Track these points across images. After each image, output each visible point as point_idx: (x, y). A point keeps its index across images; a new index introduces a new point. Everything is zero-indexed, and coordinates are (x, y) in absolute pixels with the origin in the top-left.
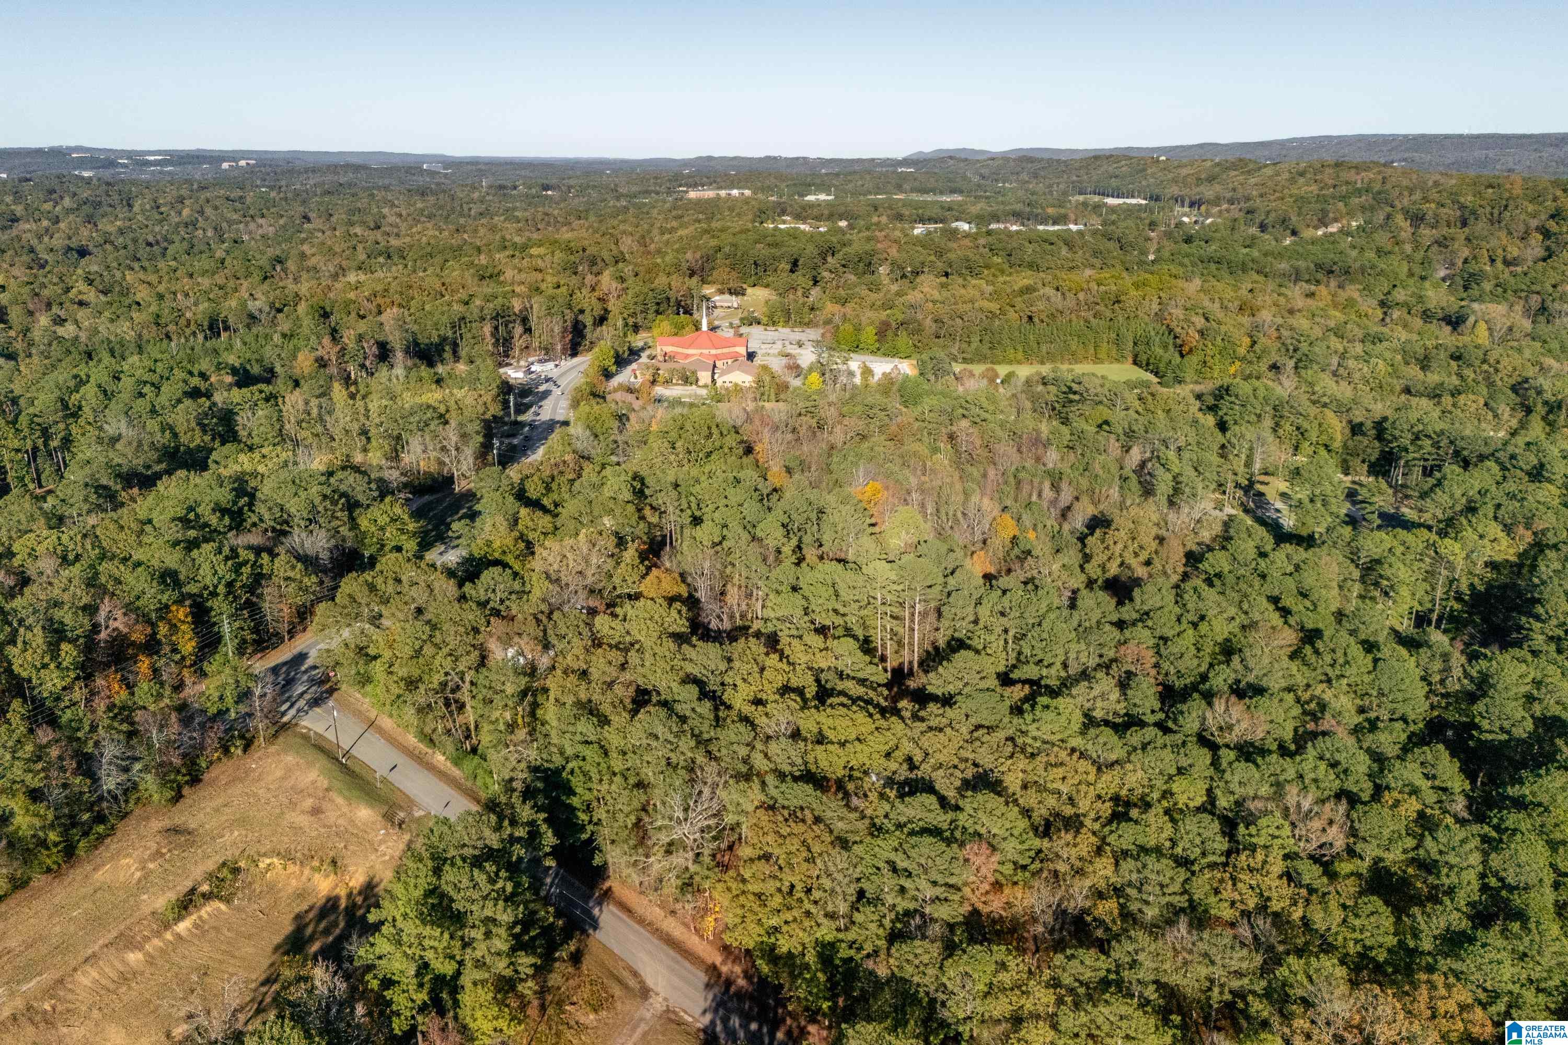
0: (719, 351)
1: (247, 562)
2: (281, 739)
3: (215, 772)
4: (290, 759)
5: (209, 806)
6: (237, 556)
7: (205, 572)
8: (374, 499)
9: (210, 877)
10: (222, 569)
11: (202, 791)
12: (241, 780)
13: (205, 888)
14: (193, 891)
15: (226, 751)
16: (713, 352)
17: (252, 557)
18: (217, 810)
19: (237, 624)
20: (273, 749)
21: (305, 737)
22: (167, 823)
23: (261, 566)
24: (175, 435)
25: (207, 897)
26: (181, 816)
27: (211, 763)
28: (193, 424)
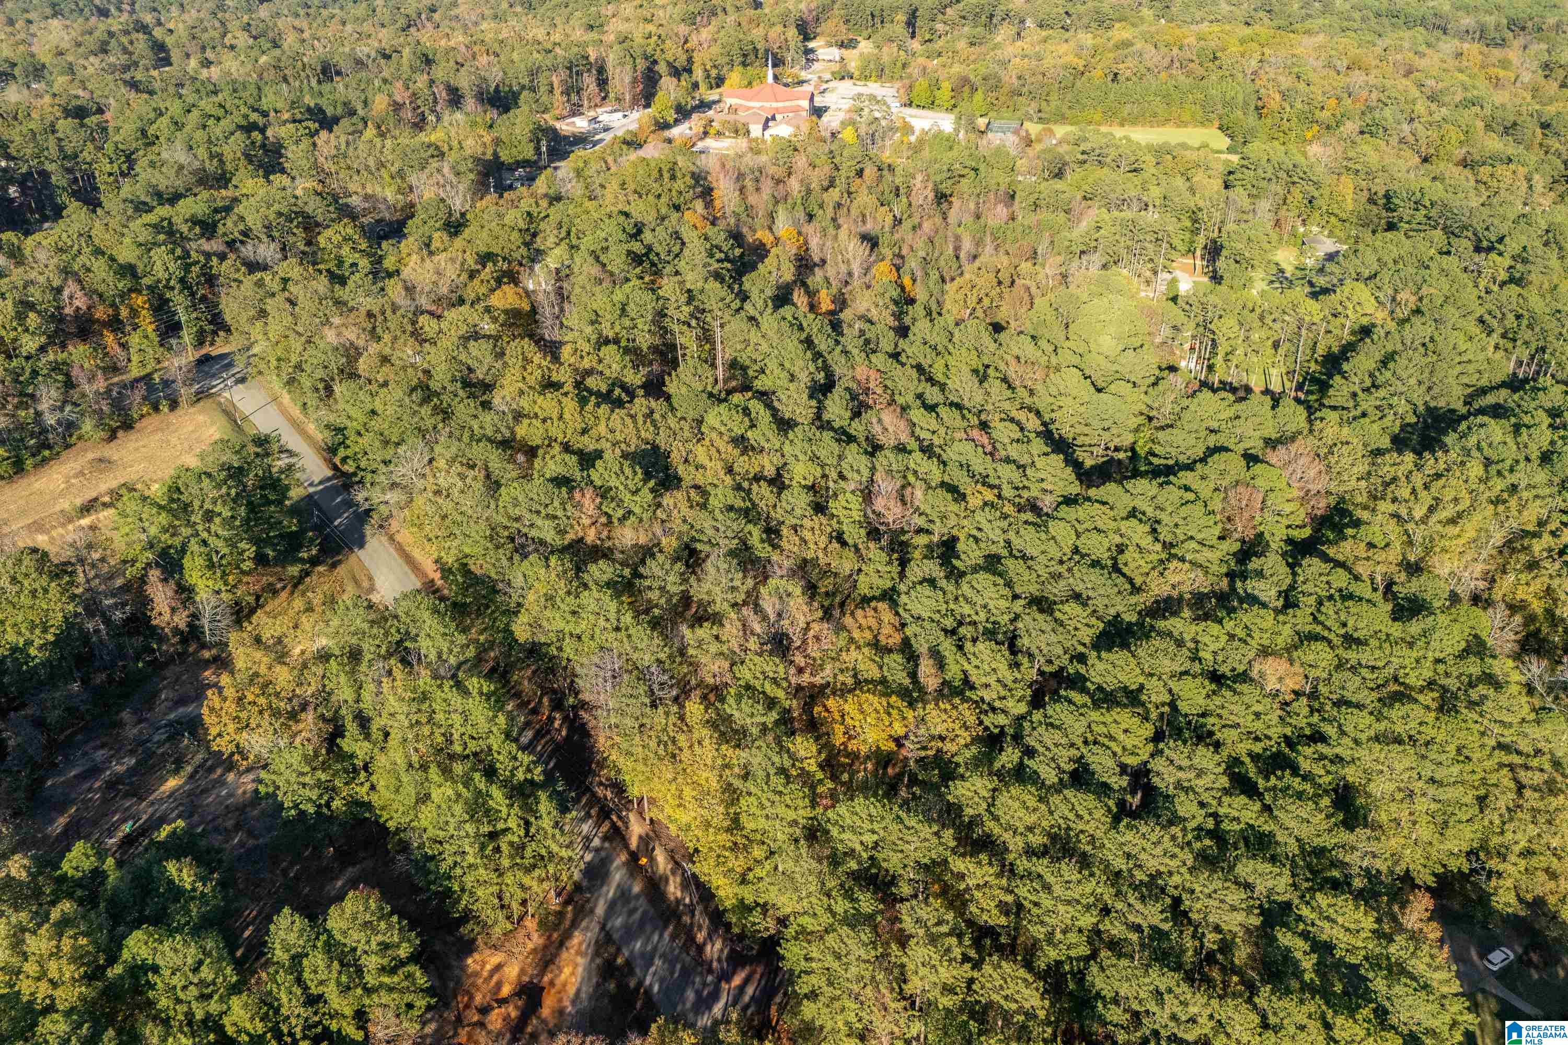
0: (780, 105)
1: (198, 262)
2: (202, 403)
3: (145, 422)
4: (201, 418)
5: (131, 446)
6: (189, 257)
7: (158, 268)
8: (333, 220)
9: (111, 492)
10: (172, 266)
11: (132, 435)
12: (162, 430)
13: (107, 499)
14: (96, 500)
15: (156, 409)
16: (775, 105)
17: (202, 259)
18: (137, 449)
19: (194, 315)
20: (192, 410)
21: (220, 404)
22: (98, 454)
23: (211, 268)
24: (221, 162)
25: (105, 505)
26: (111, 451)
27: (142, 416)
28: (239, 154)
